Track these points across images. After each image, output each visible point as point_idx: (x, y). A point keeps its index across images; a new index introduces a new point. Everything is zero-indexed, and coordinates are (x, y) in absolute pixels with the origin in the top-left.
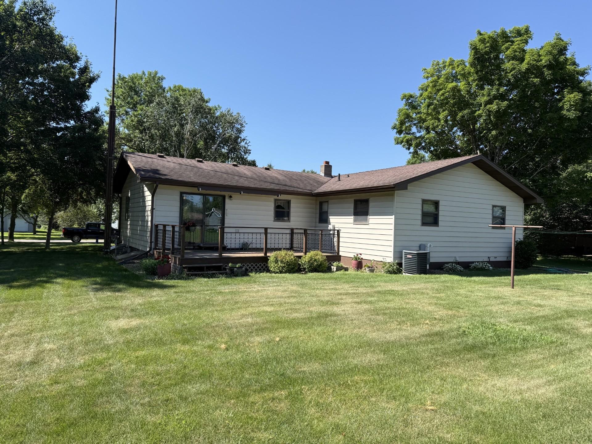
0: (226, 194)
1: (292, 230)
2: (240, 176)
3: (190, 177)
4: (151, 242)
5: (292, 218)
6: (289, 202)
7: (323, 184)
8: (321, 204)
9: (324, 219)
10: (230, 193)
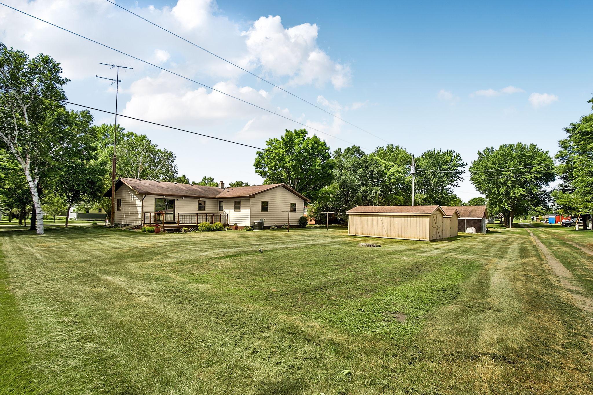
0: (176, 198)
1: (206, 214)
2: (181, 189)
3: (159, 191)
4: (142, 221)
5: (206, 209)
6: (205, 202)
7: (220, 193)
8: (220, 202)
9: (221, 209)
10: (178, 198)
